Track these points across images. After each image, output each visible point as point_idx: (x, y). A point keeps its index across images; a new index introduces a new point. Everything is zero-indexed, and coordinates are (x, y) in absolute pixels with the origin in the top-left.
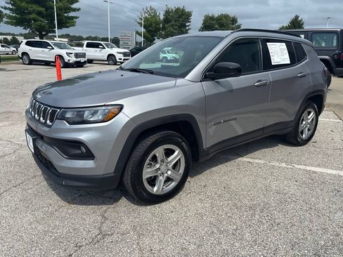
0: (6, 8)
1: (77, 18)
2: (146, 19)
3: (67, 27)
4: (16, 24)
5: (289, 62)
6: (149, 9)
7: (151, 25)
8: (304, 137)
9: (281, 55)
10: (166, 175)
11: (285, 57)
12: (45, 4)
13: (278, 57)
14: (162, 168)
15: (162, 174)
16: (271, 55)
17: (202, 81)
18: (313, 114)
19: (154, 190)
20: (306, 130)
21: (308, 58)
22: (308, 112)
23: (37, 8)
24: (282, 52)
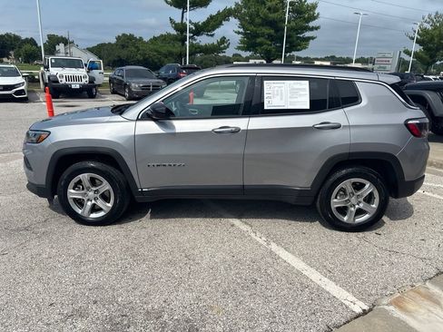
0: (239, 33)
1: (313, 38)
2: (424, 32)
3: (298, 50)
4: (246, 49)
6: (433, 16)
7: (432, 39)
8: (345, 219)
9: (290, 97)
10: (93, 202)
11: (299, 99)
12: (276, 25)
13: (281, 99)
14: (91, 194)
15: (88, 200)
16: (265, 96)
17: (138, 119)
18: (368, 188)
19: (80, 211)
20: (352, 209)
21: (364, 103)
22: (354, 184)
23: (267, 30)
24: (294, 92)
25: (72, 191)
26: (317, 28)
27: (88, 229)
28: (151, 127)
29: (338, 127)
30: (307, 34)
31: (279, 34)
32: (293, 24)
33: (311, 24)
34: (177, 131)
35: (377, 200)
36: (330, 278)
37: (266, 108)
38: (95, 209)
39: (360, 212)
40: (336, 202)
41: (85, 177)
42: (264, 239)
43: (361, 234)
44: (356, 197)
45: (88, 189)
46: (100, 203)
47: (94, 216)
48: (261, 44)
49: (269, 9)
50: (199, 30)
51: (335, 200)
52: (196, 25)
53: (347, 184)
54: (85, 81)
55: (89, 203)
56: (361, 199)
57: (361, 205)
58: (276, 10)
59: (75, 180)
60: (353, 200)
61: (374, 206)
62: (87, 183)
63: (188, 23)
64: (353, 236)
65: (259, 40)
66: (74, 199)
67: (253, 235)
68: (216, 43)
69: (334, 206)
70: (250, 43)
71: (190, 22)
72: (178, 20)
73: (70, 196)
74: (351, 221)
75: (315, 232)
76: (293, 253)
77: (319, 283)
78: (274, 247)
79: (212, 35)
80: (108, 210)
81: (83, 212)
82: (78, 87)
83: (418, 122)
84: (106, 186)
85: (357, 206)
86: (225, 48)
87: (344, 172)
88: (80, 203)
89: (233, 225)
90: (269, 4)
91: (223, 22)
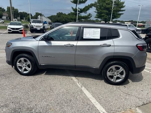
0: (96, 12)
1: (122, 14)
3: (117, 18)
4: (98, 17)
5: (99, 38)
8: (112, 80)
9: (93, 34)
10: (25, 67)
11: (96, 35)
12: (109, 9)
13: (90, 35)
14: (24, 65)
15: (23, 67)
16: (84, 34)
17: (40, 40)
18: (121, 69)
19: (20, 70)
20: (115, 77)
21: (121, 37)
22: (116, 67)
23: (105, 11)
24: (94, 33)
25: (18, 63)
26: (124, 11)
27: (23, 76)
28: (44, 43)
29: (110, 46)
30: (120, 12)
31: (110, 12)
32: (115, 9)
33: (122, 9)
34: (52, 45)
35: (125, 74)
36: (99, 102)
37: (84, 38)
38: (25, 70)
39: (118, 78)
40: (109, 74)
41: (22, 59)
42: (81, 85)
43: (118, 86)
44: (116, 72)
45: (23, 63)
46: (27, 68)
47: (25, 72)
48: (103, 16)
49: (107, 4)
50: (82, 11)
51: (108, 73)
52: (80, 9)
53: (113, 67)
54: (42, 27)
55: (24, 68)
56: (119, 73)
57: (119, 76)
58: (109, 4)
59: (19, 60)
60: (116, 73)
61: (123, 76)
62: (23, 61)
63: (78, 9)
64: (115, 86)
65: (102, 15)
66: (19, 66)
67: (77, 83)
68: (87, 15)
69: (108, 75)
70: (100, 15)
71: (79, 8)
72: (75, 8)
73: (17, 65)
74: (114, 81)
75: (101, 84)
76: (89, 91)
77: (94, 103)
78: (83, 88)
79: (86, 13)
80: (29, 71)
81: (21, 71)
82: (39, 29)
83: (142, 45)
84: (29, 63)
85: (117, 76)
86: (90, 17)
87: (112, 63)
88: (21, 68)
89: (72, 79)
90: (106, 2)
91: (90, 8)
